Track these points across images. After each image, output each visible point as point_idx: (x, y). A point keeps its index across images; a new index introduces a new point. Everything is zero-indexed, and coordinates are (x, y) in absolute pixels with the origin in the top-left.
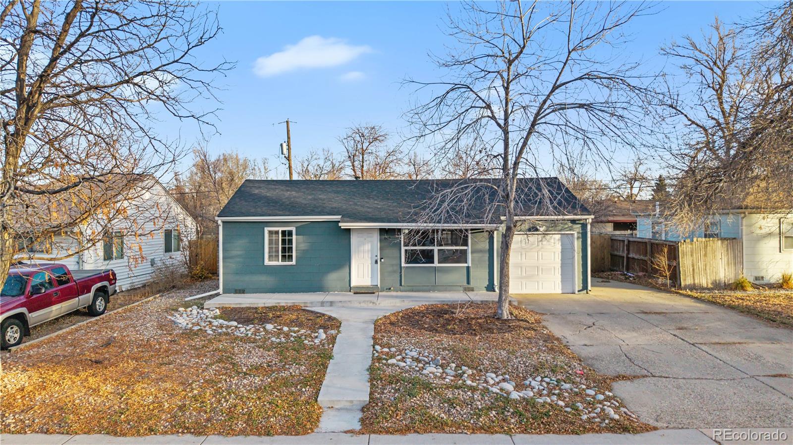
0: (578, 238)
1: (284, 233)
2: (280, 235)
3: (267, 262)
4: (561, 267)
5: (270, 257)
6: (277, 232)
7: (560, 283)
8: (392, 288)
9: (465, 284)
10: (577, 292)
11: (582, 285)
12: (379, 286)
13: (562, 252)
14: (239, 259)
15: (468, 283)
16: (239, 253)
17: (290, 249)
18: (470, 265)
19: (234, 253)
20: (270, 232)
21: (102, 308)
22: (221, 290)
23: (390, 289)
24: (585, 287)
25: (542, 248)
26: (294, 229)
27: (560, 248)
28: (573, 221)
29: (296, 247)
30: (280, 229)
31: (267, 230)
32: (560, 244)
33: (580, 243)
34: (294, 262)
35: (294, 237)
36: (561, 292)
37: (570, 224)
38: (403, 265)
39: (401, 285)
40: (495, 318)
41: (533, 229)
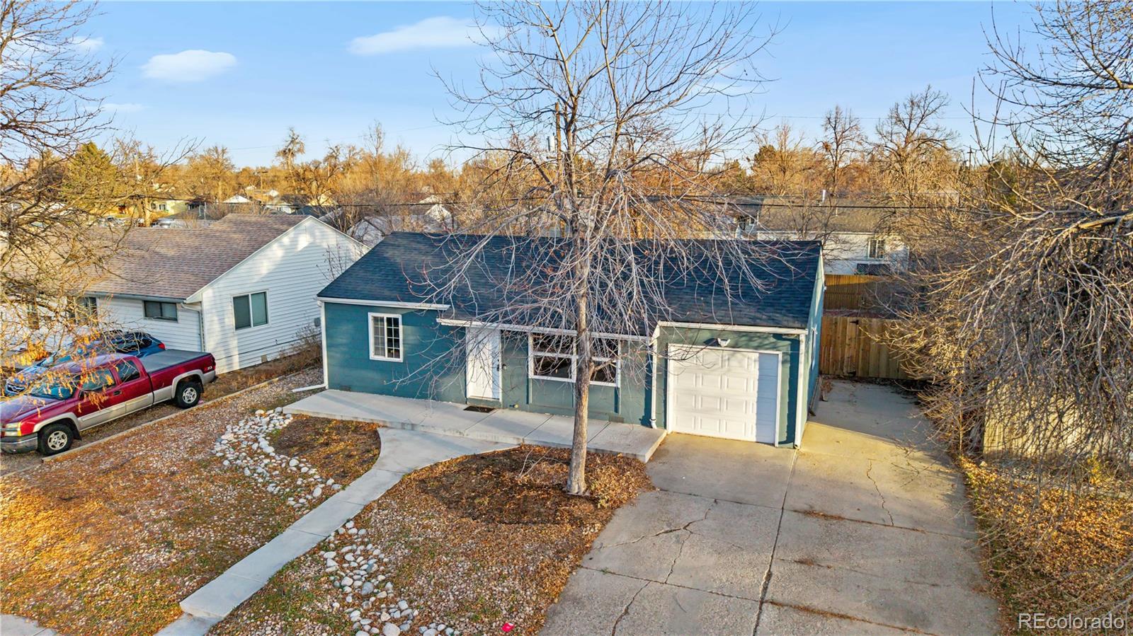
0: (784, 362)
1: (389, 320)
2: (385, 323)
3: (372, 356)
4: (757, 402)
5: (376, 349)
6: (382, 320)
7: (755, 426)
8: (517, 406)
9: (612, 412)
10: (777, 445)
11: (786, 435)
12: (501, 400)
13: (759, 380)
14: (342, 348)
15: (616, 410)
16: (344, 341)
17: (397, 341)
18: (619, 386)
19: (340, 341)
20: (376, 319)
21: (193, 400)
22: (326, 384)
23: (514, 406)
24: (791, 438)
25: (729, 370)
26: (399, 316)
27: (757, 373)
28: (778, 336)
29: (404, 340)
30: (386, 316)
31: (371, 315)
32: (757, 367)
33: (788, 371)
34: (401, 360)
35: (401, 327)
36: (755, 440)
37: (773, 340)
38: (531, 375)
39: (528, 403)
40: (562, 490)
41: (712, 342)
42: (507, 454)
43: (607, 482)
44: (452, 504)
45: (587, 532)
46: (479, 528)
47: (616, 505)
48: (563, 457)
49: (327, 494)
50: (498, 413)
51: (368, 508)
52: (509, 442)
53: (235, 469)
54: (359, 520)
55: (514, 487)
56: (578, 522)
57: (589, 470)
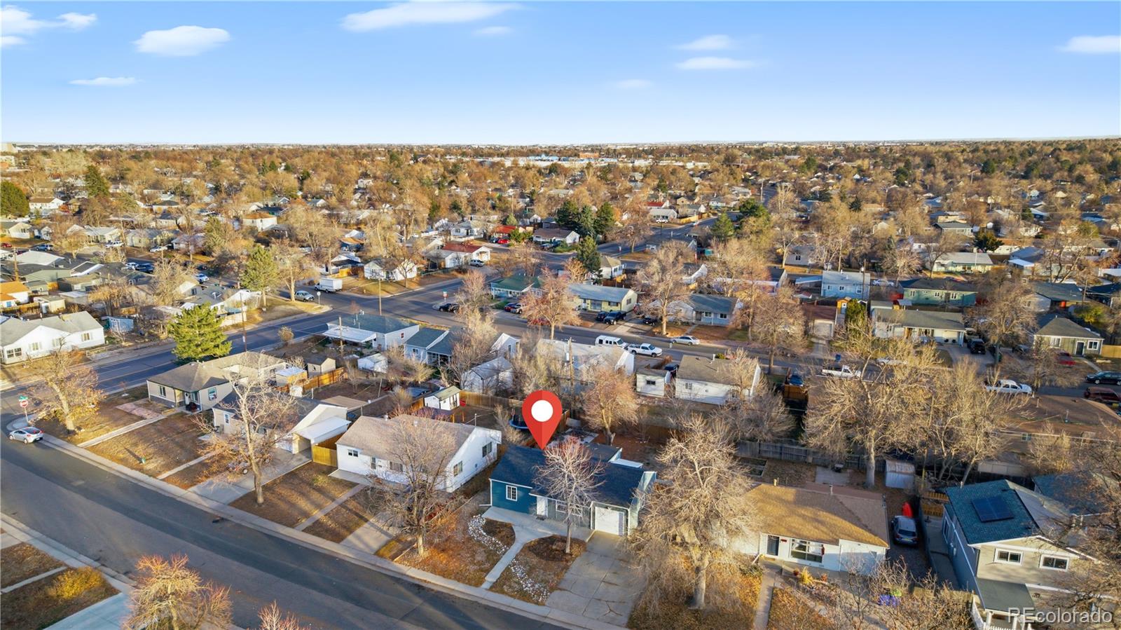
8: (552, 519)
10: (623, 536)
12: (546, 516)
13: (618, 518)
22: (492, 504)
25: (611, 515)
32: (618, 515)
36: (618, 534)
40: (564, 551)
41: (607, 508)
42: (549, 538)
43: (576, 550)
44: (537, 554)
45: (569, 564)
46: (544, 562)
47: (577, 556)
48: (564, 540)
49: (506, 551)
50: (547, 521)
51: (517, 555)
52: (550, 533)
53: (479, 541)
54: (516, 558)
55: (552, 550)
56: (567, 561)
57: (571, 546)
